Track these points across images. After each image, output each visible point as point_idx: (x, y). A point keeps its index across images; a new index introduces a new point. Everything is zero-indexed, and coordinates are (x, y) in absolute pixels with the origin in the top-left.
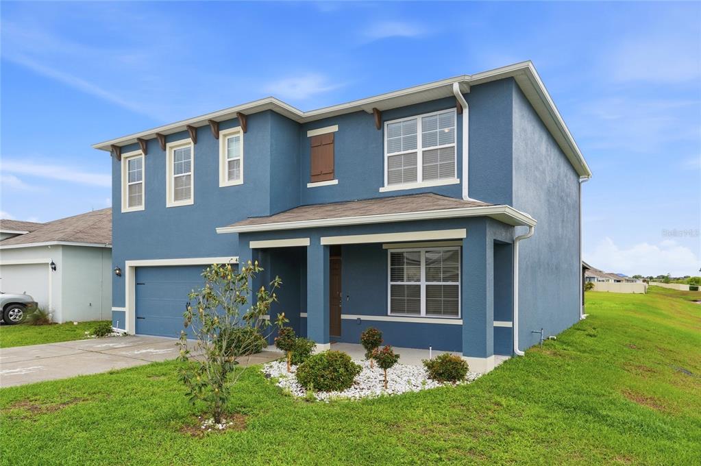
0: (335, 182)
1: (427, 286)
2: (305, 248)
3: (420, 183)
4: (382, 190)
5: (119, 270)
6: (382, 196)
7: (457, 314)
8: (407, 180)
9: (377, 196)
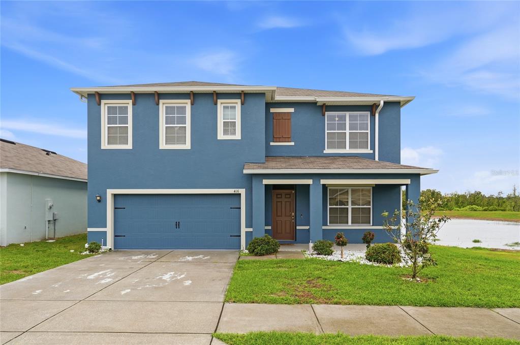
0: (293, 144)
1: (352, 208)
2: (309, 185)
3: (348, 150)
4: (325, 152)
5: (100, 197)
6: (326, 155)
7: (370, 223)
8: (339, 148)
9: (322, 155)
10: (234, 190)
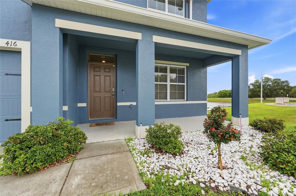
10: (6, 41)
